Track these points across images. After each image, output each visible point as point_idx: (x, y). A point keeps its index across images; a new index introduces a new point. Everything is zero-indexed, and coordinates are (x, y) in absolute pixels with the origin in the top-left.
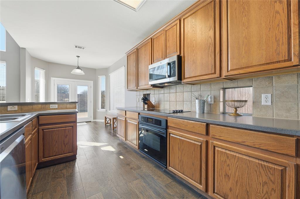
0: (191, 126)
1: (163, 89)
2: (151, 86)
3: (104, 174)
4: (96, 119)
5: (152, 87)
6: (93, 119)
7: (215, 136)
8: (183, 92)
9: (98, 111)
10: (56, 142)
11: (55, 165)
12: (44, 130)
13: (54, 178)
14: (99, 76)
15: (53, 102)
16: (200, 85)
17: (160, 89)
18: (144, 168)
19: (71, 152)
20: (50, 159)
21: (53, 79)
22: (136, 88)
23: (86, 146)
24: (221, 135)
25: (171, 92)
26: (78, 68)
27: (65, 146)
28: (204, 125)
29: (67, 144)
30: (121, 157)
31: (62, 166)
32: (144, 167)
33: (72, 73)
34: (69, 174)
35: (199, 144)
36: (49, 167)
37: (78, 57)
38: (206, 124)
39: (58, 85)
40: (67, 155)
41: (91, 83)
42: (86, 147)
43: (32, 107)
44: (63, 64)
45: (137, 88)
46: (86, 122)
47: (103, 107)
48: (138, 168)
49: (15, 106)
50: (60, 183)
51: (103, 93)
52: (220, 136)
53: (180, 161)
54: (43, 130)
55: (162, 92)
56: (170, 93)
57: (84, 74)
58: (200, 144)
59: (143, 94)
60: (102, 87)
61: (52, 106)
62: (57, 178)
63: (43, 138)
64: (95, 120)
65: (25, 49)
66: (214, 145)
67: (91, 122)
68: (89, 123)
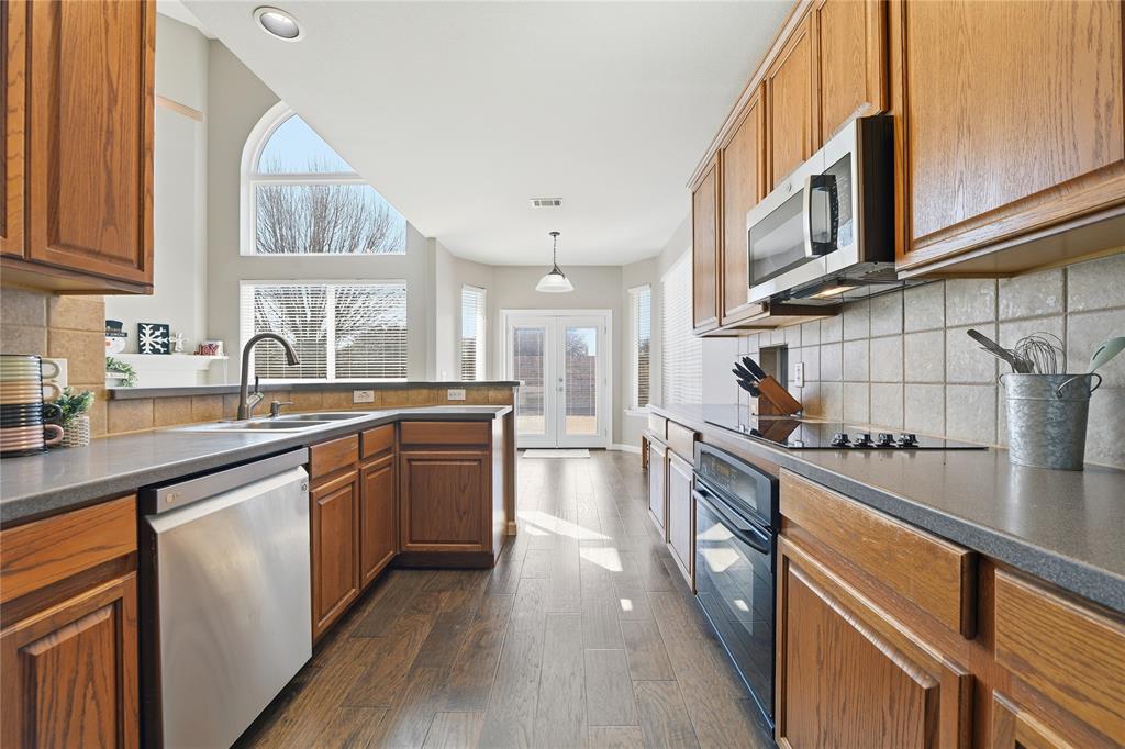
0: (877, 545)
1: (838, 318)
2: (765, 310)
3: (534, 646)
4: (620, 442)
5: (768, 314)
6: (613, 442)
7: (1033, 670)
8: (945, 328)
9: (628, 413)
10: (439, 502)
11: (438, 569)
12: (413, 463)
13: (414, 608)
14: (630, 291)
15: (505, 380)
16: (1058, 275)
17: (827, 321)
18: (687, 684)
19: (477, 543)
20: (425, 550)
21: (504, 313)
22: (717, 325)
23: (545, 530)
24: (1082, 689)
25: (874, 334)
26: (555, 270)
27: (461, 518)
28: (947, 557)
29: (464, 513)
30: (626, 604)
31: (447, 577)
32: (690, 682)
33: (537, 288)
34: (449, 610)
35: (919, 681)
36: (423, 572)
37: (555, 234)
38: (964, 552)
39: (516, 330)
40: (465, 548)
41: (608, 314)
42: (540, 533)
43: (405, 395)
44: (520, 264)
45: (721, 326)
46: (591, 449)
47: (643, 401)
48: (662, 674)
49: (368, 392)
50: (416, 630)
51: (645, 347)
52: (1073, 692)
53: (826, 733)
54: (409, 460)
55: (835, 335)
56: (870, 338)
57: (571, 288)
58: (925, 686)
59: (758, 350)
60: (640, 329)
61: (454, 394)
62: (420, 611)
63: (410, 485)
64: (617, 447)
65: (434, 239)
66: (1019, 738)
67: (604, 449)
68: (599, 453)
